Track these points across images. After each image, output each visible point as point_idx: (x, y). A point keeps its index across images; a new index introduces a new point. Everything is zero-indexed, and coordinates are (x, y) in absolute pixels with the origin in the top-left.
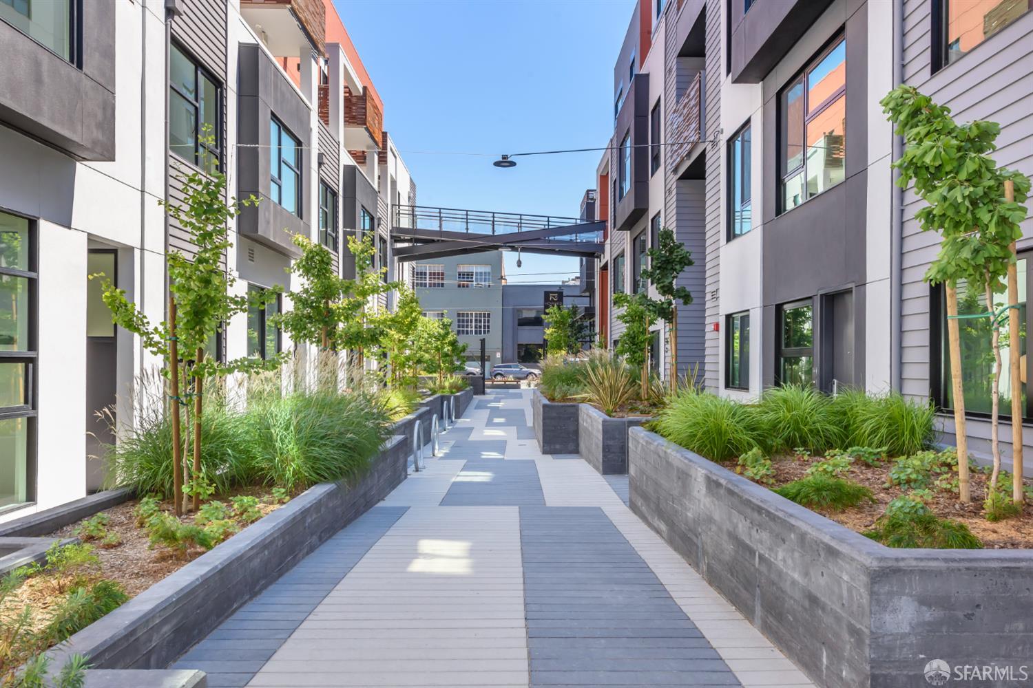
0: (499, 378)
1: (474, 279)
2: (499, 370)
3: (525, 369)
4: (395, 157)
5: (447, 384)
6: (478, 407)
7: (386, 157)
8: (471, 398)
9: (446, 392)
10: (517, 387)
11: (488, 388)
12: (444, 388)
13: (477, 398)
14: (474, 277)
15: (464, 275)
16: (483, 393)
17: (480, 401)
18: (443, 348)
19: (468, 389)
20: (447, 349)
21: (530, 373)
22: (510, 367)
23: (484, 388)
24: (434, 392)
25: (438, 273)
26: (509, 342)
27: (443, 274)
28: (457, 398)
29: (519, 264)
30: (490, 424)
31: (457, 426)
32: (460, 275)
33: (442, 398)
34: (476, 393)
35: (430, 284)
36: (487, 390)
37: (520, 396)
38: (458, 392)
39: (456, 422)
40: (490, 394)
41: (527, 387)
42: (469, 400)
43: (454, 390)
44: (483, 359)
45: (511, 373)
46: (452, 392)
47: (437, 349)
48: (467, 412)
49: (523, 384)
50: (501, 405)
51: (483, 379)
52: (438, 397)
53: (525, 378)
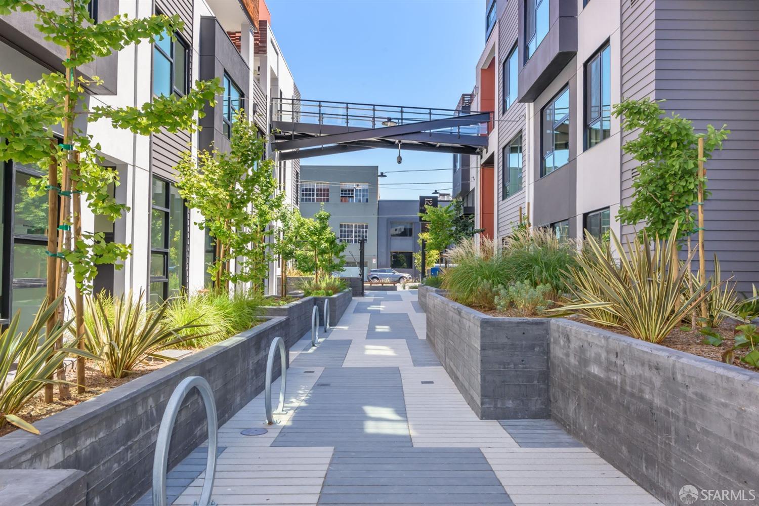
0: (376, 281)
1: (354, 195)
2: (375, 274)
3: (397, 274)
4: (277, 54)
5: (323, 285)
6: (357, 311)
7: (266, 47)
8: (350, 300)
9: (321, 294)
10: (394, 289)
11: (366, 290)
12: (319, 289)
13: (357, 300)
14: (354, 193)
15: (346, 191)
16: (362, 294)
17: (359, 303)
18: (319, 244)
19: (347, 290)
20: (324, 245)
21: (402, 277)
22: (385, 271)
23: (363, 290)
24: (308, 293)
25: (324, 190)
26: (383, 250)
27: (328, 190)
28: (332, 302)
29: (400, 160)
30: (372, 335)
31: (332, 337)
32: (342, 191)
33: (316, 301)
34: (355, 295)
35: (317, 199)
36: (366, 292)
37: (398, 298)
38: (334, 293)
39: (331, 330)
40: (369, 297)
41: (402, 290)
42: (347, 302)
43: (330, 291)
44: (362, 264)
45: (386, 276)
46: (328, 294)
47: (313, 245)
48: (343, 318)
49: (399, 287)
50: (381, 307)
51: (362, 280)
52: (312, 299)
53: (399, 281)
